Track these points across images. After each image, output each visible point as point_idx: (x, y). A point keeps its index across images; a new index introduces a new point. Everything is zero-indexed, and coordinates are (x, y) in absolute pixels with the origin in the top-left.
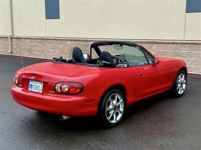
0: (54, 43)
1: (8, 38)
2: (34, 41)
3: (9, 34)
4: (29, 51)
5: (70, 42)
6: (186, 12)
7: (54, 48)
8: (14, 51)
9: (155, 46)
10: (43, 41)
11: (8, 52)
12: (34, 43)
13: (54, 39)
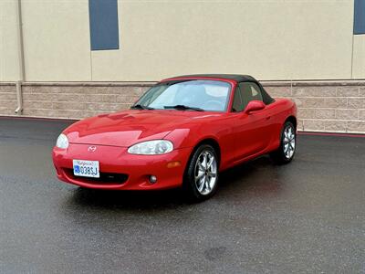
0: (108, 92)
1: (15, 85)
2: (68, 89)
3: (16, 79)
4: (58, 108)
5: (140, 88)
6: (355, 33)
7: (109, 101)
8: (26, 109)
9: (301, 91)
10: (87, 89)
11: (14, 111)
12: (67, 93)
13: (110, 86)
